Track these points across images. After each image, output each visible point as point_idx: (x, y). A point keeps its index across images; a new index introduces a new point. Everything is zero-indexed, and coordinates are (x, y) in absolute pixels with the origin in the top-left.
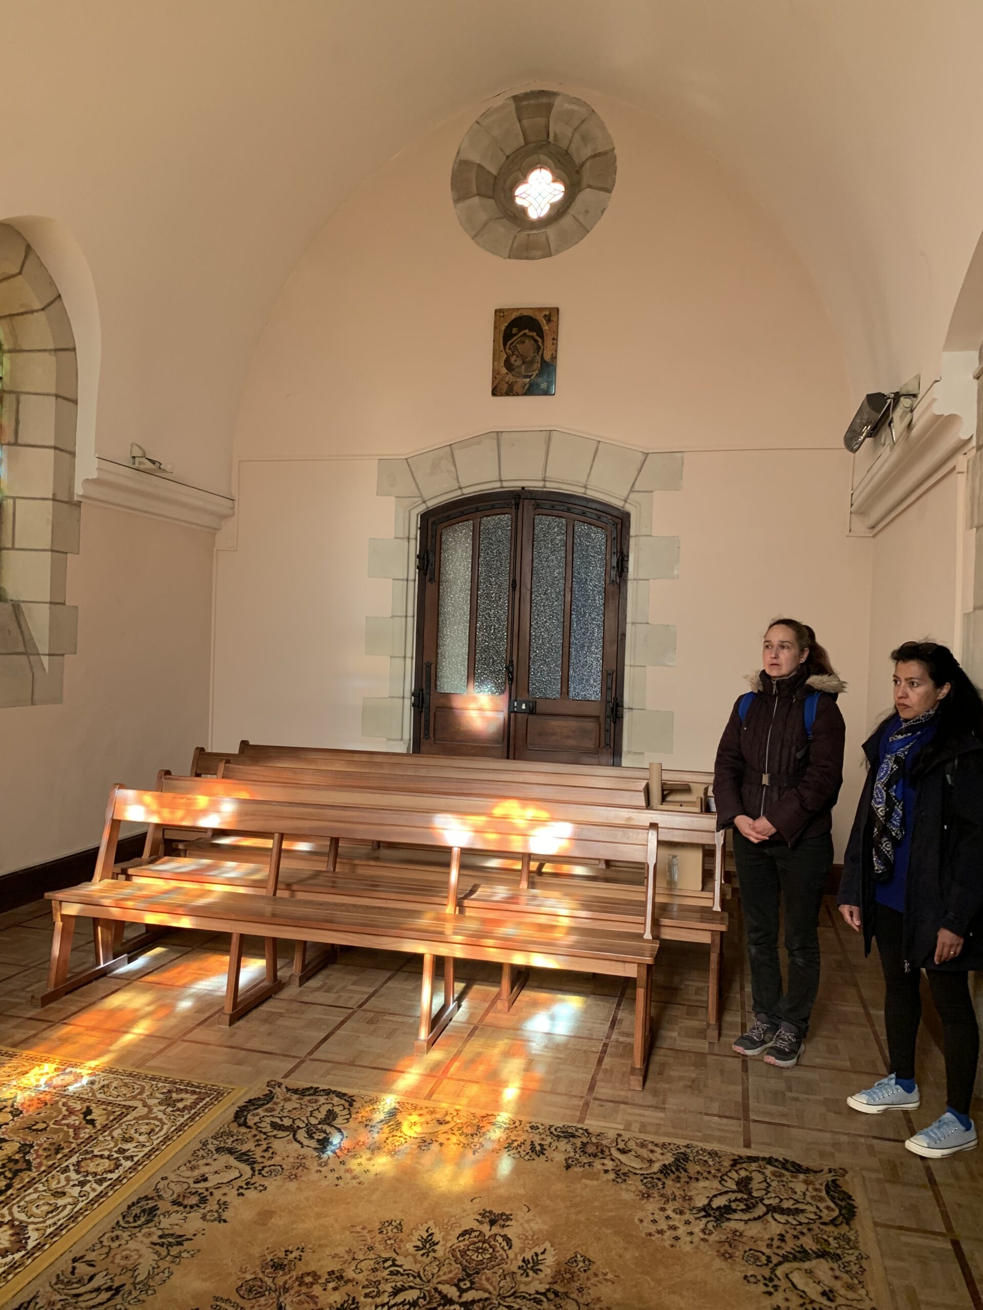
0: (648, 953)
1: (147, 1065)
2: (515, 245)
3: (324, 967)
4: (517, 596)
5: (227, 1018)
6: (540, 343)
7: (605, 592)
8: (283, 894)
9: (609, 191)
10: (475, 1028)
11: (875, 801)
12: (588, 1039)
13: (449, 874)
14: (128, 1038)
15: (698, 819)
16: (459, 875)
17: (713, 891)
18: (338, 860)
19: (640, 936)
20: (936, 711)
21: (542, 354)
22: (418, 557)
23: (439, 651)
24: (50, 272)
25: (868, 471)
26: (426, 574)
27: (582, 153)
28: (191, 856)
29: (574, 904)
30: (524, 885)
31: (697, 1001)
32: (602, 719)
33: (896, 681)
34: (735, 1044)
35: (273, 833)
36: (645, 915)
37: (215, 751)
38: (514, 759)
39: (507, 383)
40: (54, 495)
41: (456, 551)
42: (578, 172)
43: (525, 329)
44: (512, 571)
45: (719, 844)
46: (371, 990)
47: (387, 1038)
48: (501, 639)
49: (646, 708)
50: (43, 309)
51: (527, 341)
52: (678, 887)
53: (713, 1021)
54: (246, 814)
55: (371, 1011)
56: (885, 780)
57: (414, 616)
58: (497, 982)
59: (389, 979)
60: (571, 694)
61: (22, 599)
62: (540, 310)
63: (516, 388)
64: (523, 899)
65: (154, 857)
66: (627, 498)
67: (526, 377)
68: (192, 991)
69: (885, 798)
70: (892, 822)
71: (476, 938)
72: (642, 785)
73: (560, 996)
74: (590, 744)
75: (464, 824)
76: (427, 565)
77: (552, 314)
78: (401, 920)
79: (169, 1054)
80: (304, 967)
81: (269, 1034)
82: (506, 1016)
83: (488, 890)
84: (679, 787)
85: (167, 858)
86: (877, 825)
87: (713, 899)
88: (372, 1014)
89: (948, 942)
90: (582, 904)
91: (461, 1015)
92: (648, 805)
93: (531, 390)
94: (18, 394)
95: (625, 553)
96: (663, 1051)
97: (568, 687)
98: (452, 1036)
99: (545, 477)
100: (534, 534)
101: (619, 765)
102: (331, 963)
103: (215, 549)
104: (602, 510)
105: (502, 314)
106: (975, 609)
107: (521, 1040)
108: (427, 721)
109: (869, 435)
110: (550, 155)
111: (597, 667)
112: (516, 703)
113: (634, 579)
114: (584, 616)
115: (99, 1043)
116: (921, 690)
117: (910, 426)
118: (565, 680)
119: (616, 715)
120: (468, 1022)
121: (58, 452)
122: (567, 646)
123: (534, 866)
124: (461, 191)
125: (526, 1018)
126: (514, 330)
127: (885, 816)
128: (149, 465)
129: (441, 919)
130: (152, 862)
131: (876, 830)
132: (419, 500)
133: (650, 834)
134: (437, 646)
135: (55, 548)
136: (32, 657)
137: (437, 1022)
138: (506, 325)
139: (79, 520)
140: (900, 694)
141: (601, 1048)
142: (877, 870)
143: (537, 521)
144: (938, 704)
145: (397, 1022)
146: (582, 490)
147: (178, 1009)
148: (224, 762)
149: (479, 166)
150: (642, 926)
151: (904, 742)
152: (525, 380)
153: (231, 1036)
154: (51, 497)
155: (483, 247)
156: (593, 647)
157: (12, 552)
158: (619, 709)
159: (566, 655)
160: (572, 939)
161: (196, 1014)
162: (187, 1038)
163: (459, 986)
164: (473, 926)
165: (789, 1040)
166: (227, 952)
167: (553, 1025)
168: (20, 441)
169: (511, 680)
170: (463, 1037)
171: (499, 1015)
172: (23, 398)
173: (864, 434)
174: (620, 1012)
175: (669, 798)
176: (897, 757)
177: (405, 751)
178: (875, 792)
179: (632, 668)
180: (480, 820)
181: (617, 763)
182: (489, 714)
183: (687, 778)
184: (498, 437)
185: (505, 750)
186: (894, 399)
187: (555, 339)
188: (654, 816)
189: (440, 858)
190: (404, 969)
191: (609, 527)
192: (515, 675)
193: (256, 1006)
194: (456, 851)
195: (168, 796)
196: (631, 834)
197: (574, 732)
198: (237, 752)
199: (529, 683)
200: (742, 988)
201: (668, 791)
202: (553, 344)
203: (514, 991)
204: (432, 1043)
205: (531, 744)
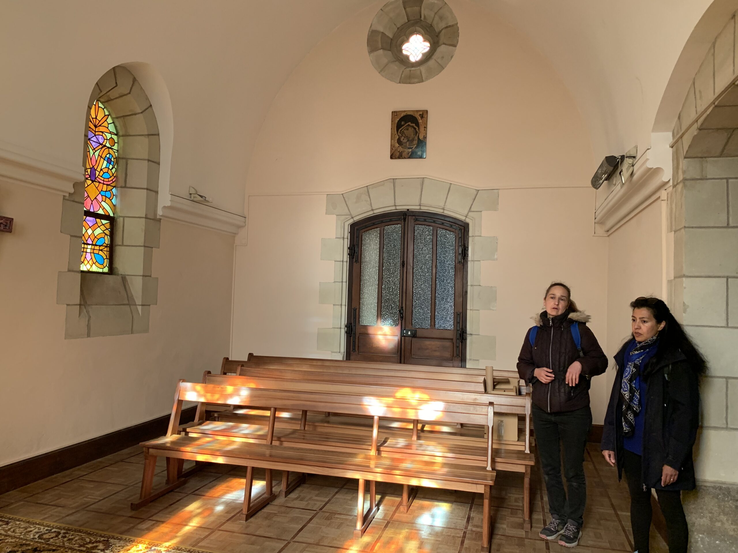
0: (489, 478)
1: (199, 545)
2: (403, 76)
3: (298, 486)
4: (405, 271)
5: (245, 516)
6: (417, 130)
7: (455, 268)
8: (276, 443)
9: (455, 46)
10: (388, 523)
11: (623, 390)
12: (455, 529)
13: (372, 431)
14: (187, 529)
15: (516, 399)
16: (378, 432)
17: (525, 441)
18: (307, 423)
19: (484, 469)
20: (657, 337)
21: (418, 136)
22: (349, 248)
23: (361, 302)
24: (146, 92)
25: (605, 200)
26: (353, 258)
27: (439, 26)
28: (221, 421)
29: (444, 449)
30: (415, 438)
31: (517, 506)
32: (454, 340)
33: (634, 320)
34: (541, 533)
35: (271, 408)
36: (487, 456)
37: (233, 359)
38: (404, 363)
39: (399, 151)
40: (146, 215)
41: (370, 245)
42: (437, 36)
43: (409, 122)
44: (402, 256)
45: (528, 414)
46: (327, 499)
47: (337, 528)
48: (396, 294)
49: (480, 334)
50: (142, 113)
51: (410, 129)
52: (505, 438)
53: (527, 519)
54: (255, 397)
55: (327, 512)
56: (629, 377)
57: (346, 282)
58: (400, 495)
59: (337, 493)
60: (436, 326)
61: (126, 273)
62: (417, 111)
63: (404, 154)
64: (414, 447)
65: (201, 421)
66: (467, 215)
67: (409, 148)
68: (223, 500)
69: (629, 388)
70: (633, 402)
71: (389, 470)
72: (481, 379)
73: (436, 503)
74: (447, 354)
75: (381, 402)
76: (354, 253)
77: (424, 114)
78: (345, 459)
79: (212, 538)
80: (288, 485)
81: (269, 526)
82: (405, 515)
83: (394, 441)
84: (503, 381)
85: (208, 422)
86: (625, 403)
87: (525, 446)
88: (328, 514)
89: (670, 473)
90: (448, 449)
91: (379, 514)
92: (486, 392)
93: (412, 156)
94: (127, 159)
95: (466, 246)
96: (499, 536)
97: (435, 322)
98: (375, 527)
99: (421, 204)
100: (414, 236)
101: (465, 367)
102: (303, 483)
103: (235, 245)
104: (453, 221)
105: (396, 114)
106: (675, 278)
107: (415, 530)
108: (354, 342)
109: (606, 179)
110: (423, 27)
111: (451, 311)
112: (405, 331)
113: (472, 261)
114: (443, 281)
115: (171, 532)
116: (648, 325)
117: (632, 174)
118: (433, 318)
119: (463, 338)
120: (384, 519)
121: (148, 191)
122: (434, 299)
123: (420, 426)
124: (372, 47)
125: (418, 516)
126: (403, 123)
127: (629, 398)
128: (199, 198)
129: (368, 458)
130: (200, 424)
131: (624, 406)
132: (350, 217)
133: (489, 408)
134: (360, 299)
135: (146, 245)
136: (131, 306)
137: (366, 518)
138: (398, 120)
139: (159, 229)
140: (636, 327)
141: (462, 535)
142: (625, 430)
143: (416, 228)
144: (658, 333)
145: (343, 519)
146: (442, 211)
147: (216, 511)
148: (240, 366)
149: (382, 33)
150: (486, 462)
151: (639, 355)
152: (409, 150)
153: (247, 527)
154: (144, 216)
155: (385, 78)
156: (449, 299)
157: (123, 247)
158: (464, 334)
159: (433, 304)
160: (445, 470)
161: (226, 514)
162: (221, 528)
163: (378, 497)
164: (387, 462)
165: (573, 530)
166: (244, 477)
167: (433, 521)
168: (128, 185)
169: (402, 318)
170: (381, 528)
171: (401, 515)
172: (129, 162)
173: (603, 179)
174: (472, 512)
175: (497, 387)
176: (635, 364)
177: (342, 359)
178: (623, 385)
179: (471, 311)
180: (390, 400)
181: (463, 366)
182: (389, 337)
183: (506, 375)
184: (394, 181)
185: (399, 358)
186: (621, 159)
187: (426, 127)
188: (489, 397)
189: (367, 422)
190: (345, 487)
191: (457, 231)
192: (404, 315)
193: (261, 509)
194: (376, 418)
195: (211, 386)
196: (478, 409)
197: (438, 348)
198: (246, 360)
199: (412, 319)
200: (542, 498)
201: (496, 383)
202: (424, 130)
203: (410, 500)
204: (364, 531)
205: (414, 355)
